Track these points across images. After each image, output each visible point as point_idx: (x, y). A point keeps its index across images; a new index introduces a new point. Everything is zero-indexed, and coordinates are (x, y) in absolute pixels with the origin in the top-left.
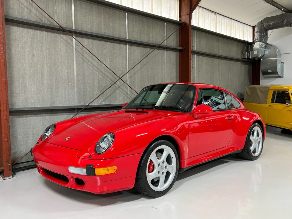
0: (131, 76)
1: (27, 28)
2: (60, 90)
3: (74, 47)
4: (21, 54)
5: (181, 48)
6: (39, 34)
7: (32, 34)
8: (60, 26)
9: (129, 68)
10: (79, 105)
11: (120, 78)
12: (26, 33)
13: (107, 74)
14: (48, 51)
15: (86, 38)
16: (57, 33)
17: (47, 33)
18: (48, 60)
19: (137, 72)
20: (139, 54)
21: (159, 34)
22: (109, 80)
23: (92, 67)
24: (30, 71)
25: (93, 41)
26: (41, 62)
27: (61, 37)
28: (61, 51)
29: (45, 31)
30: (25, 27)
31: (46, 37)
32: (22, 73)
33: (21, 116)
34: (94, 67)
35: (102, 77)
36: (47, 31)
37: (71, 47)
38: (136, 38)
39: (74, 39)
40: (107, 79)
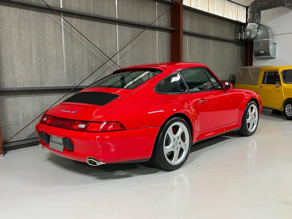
0: (122, 57)
1: (14, 7)
2: (49, 70)
3: (63, 26)
4: (8, 34)
5: (172, 29)
6: (26, 13)
7: (19, 13)
8: (48, 5)
9: (119, 48)
10: (69, 85)
11: (110, 59)
12: (12, 12)
13: (97, 54)
14: (36, 30)
15: (74, 18)
16: (45, 13)
17: (34, 12)
18: (36, 40)
19: (127, 52)
20: (130, 34)
21: (149, 14)
22: (99, 60)
23: (81, 47)
24: (18, 51)
25: (81, 20)
26: (29, 43)
27: (48, 16)
28: (49, 30)
29: (32, 10)
30: (11, 6)
31: (33, 16)
32: (10, 53)
33: (10, 96)
34: (83, 47)
35: (92, 57)
36: (35, 11)
37: (60, 27)
38: (126, 17)
39: (62, 19)
40: (96, 60)
